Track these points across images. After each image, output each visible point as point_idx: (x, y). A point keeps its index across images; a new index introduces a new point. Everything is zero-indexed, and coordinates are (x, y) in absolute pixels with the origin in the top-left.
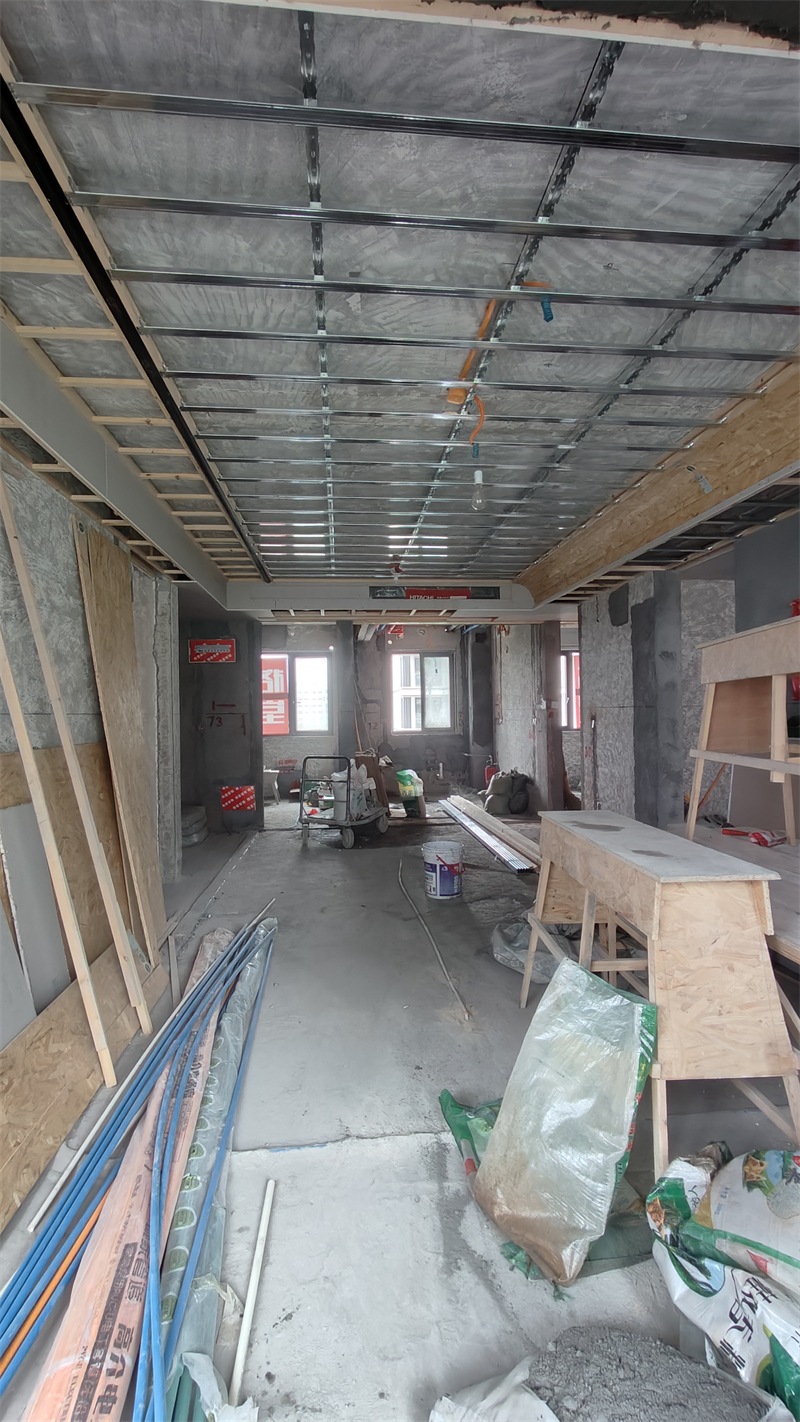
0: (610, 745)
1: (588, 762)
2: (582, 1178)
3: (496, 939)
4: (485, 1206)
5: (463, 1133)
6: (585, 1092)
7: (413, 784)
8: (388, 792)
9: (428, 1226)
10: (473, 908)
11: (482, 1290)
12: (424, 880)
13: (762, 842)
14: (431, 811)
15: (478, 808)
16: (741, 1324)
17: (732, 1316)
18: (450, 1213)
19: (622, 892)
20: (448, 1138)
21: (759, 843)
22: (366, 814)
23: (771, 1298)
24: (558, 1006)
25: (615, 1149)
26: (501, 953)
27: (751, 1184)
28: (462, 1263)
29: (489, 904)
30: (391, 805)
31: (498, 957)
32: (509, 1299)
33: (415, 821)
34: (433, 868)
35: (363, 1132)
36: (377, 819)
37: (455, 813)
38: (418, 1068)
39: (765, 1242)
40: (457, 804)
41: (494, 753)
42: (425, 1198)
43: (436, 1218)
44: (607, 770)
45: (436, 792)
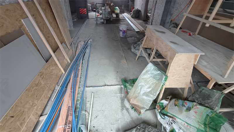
0: (159, 5)
1: (153, 9)
2: (147, 101)
3: (132, 47)
4: (129, 101)
5: (125, 86)
7: (117, 10)
8: (113, 11)
9: (119, 102)
10: (128, 39)
11: (127, 113)
12: (119, 33)
14: (121, 16)
15: (129, 16)
16: (169, 124)
17: (167, 123)
18: (122, 100)
20: (122, 86)
21: (189, 35)
22: (108, 17)
23: (175, 123)
25: (153, 98)
26: (133, 50)
27: (176, 105)
28: (124, 109)
29: (131, 38)
30: (113, 14)
31: (132, 50)
32: (131, 115)
33: (118, 18)
34: (121, 31)
35: (108, 84)
36: (110, 18)
37: (125, 17)
38: (117, 72)
39: (176, 116)
41: (134, 4)
42: (118, 97)
43: (120, 100)
44: (157, 11)
45: (122, 12)
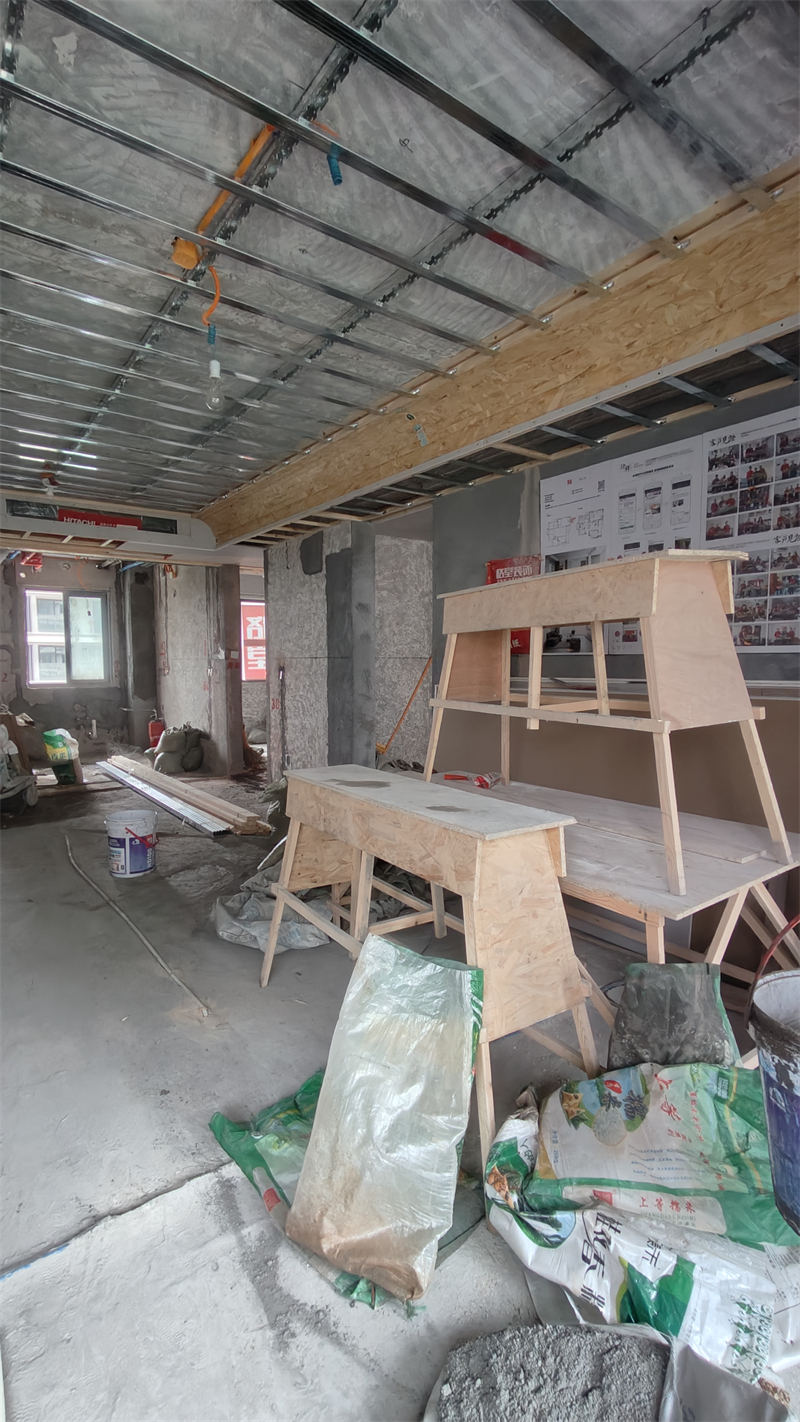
0: (301, 696)
1: (275, 715)
2: (425, 1174)
3: (219, 913)
4: (308, 1247)
5: (252, 1160)
6: (411, 1080)
7: (65, 744)
8: (33, 756)
9: (240, 1300)
10: (174, 881)
11: (329, 1349)
12: (107, 859)
13: (483, 785)
14: (89, 775)
15: (145, 767)
16: (594, 1262)
17: (585, 1258)
18: (261, 1269)
19: (424, 853)
20: (232, 1171)
21: (481, 786)
22: (9, 785)
23: (619, 1227)
24: (369, 989)
25: (455, 1132)
26: (227, 930)
27: (575, 1121)
28: (296, 1326)
29: (191, 875)
30: (34, 771)
31: (223, 933)
32: (362, 1345)
33: (72, 788)
34: (121, 843)
35: (116, 1203)
36: (23, 792)
37: (121, 775)
38: (164, 1092)
39: (605, 1175)
40: (120, 765)
41: (158, 706)
42: (223, 1261)
43: (245, 1281)
44: (297, 722)
45: (95, 752)
